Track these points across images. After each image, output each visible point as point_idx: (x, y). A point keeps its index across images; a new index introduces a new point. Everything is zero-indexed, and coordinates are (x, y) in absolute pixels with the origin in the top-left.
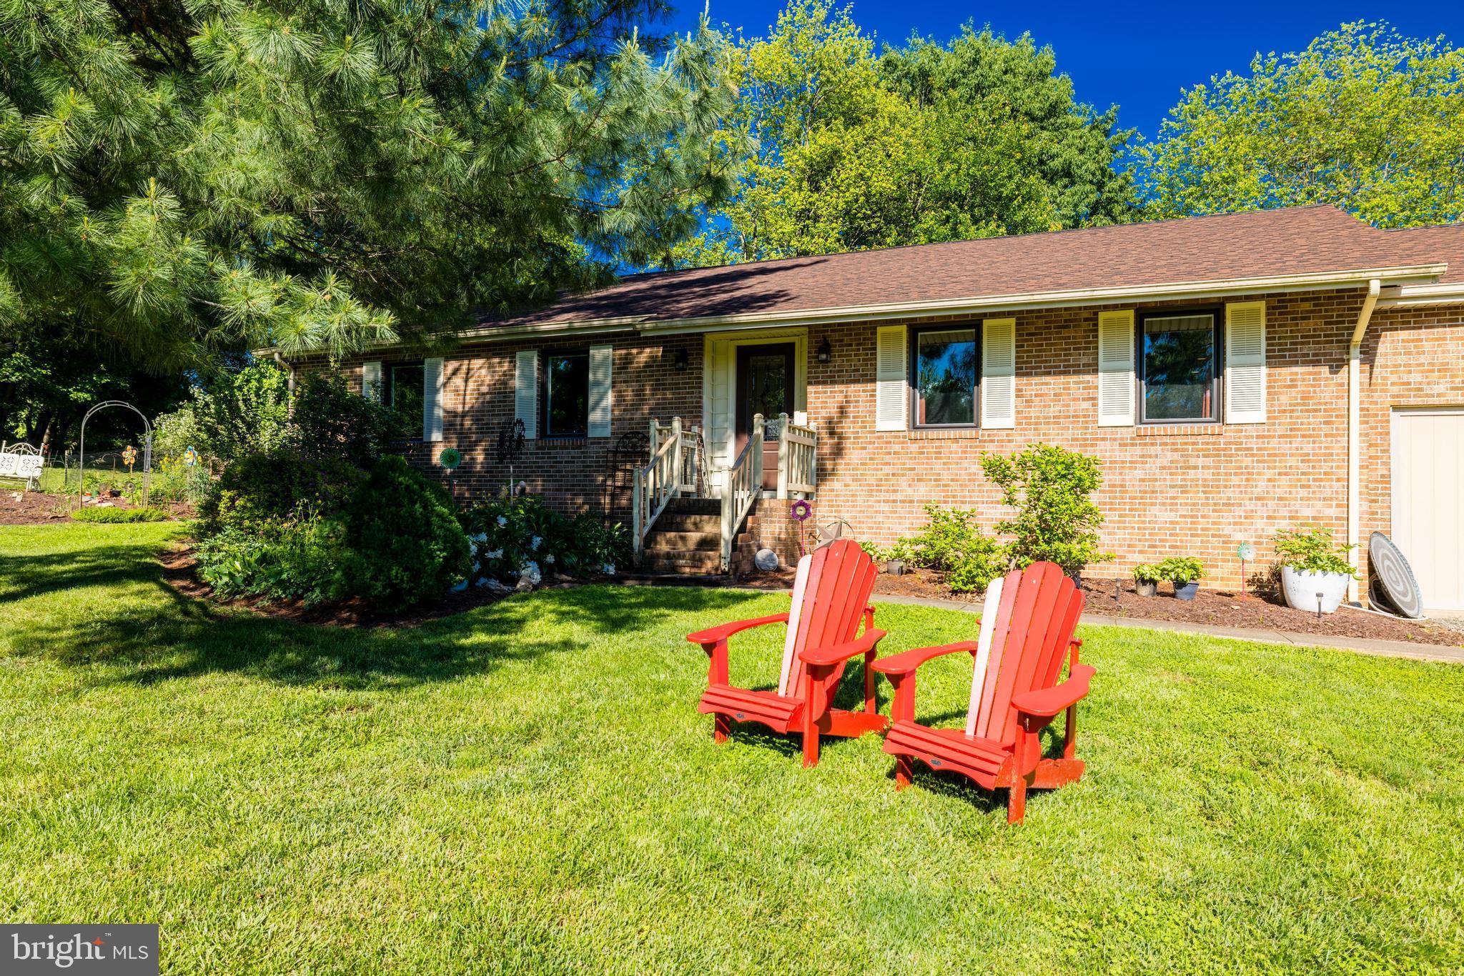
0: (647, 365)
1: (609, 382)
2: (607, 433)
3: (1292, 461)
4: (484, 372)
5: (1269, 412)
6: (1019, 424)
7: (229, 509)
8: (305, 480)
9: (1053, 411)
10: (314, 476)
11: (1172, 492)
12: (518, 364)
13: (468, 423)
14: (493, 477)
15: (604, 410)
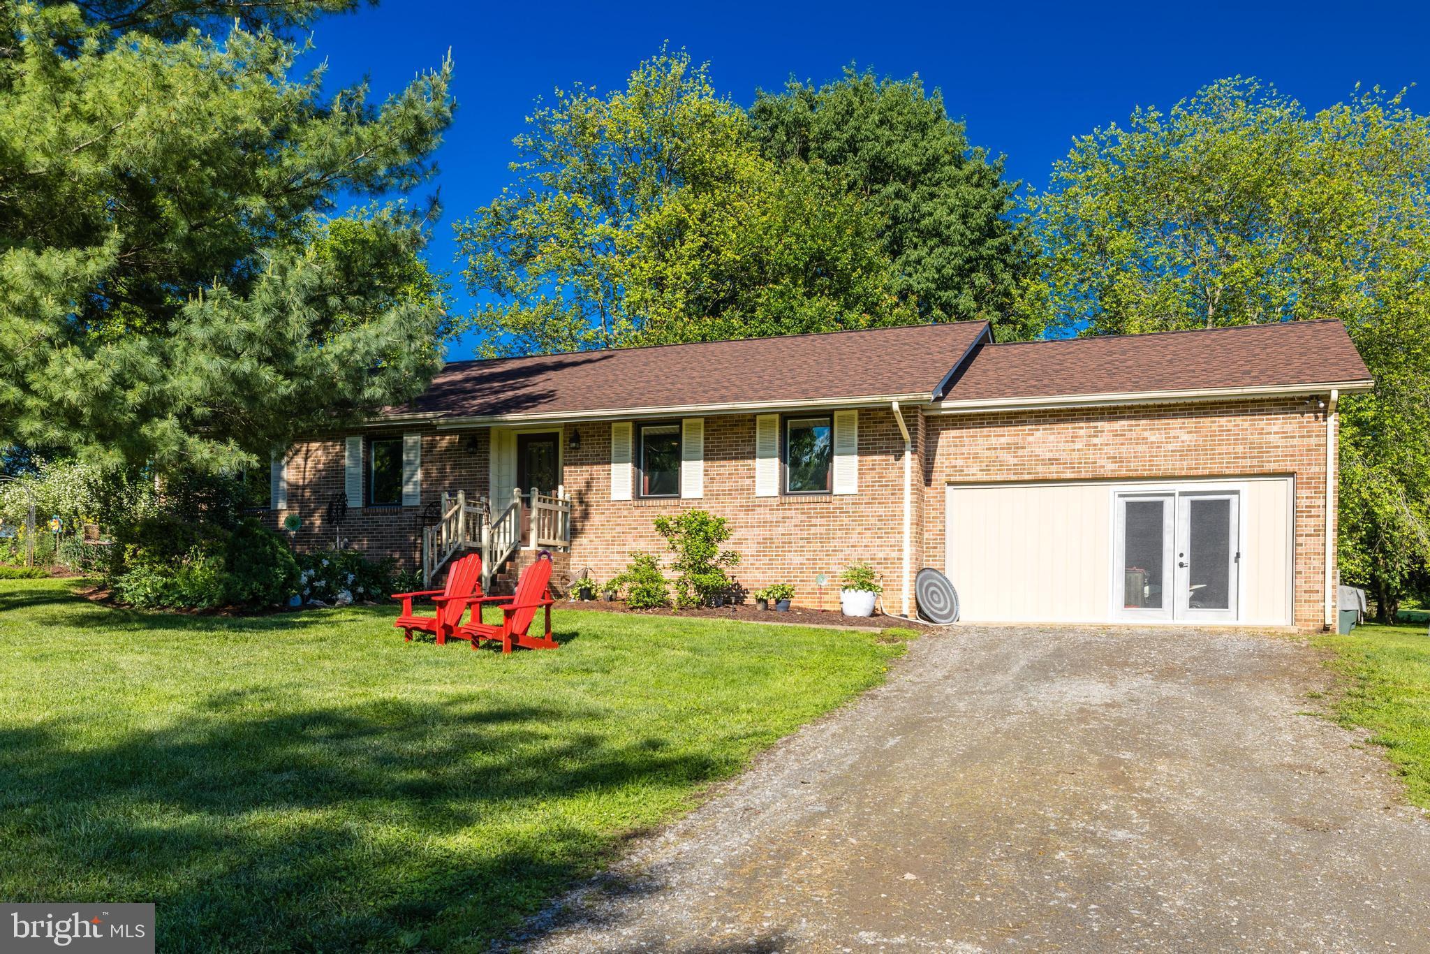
0: (447, 449)
1: (418, 461)
2: (417, 502)
3: (872, 521)
4: (320, 453)
5: (859, 486)
6: (706, 495)
7: (131, 557)
8: (186, 537)
9: (727, 486)
10: (192, 534)
11: (801, 543)
12: (347, 447)
13: (307, 494)
14: (328, 535)
15: (415, 483)
